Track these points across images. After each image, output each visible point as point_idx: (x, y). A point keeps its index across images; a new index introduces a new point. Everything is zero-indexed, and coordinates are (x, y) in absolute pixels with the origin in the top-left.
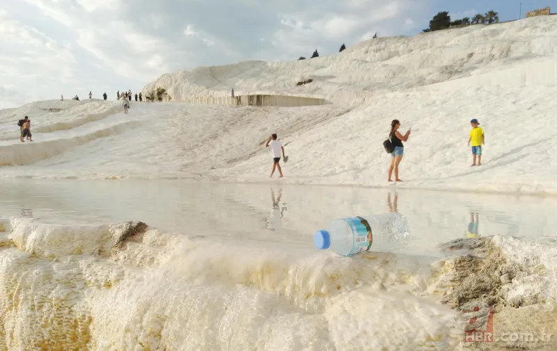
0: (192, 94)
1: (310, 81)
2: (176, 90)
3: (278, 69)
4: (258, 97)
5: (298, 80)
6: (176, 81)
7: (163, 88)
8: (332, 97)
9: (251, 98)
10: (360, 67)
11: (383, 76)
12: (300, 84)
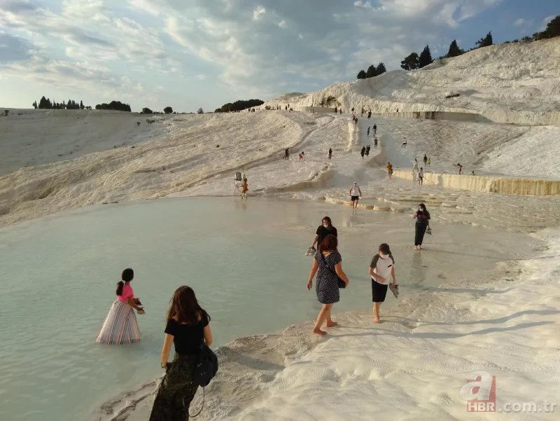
0: (359, 102)
1: (458, 95)
2: (346, 99)
3: (418, 79)
4: (433, 113)
5: (447, 94)
6: (345, 92)
7: (333, 96)
8: (485, 112)
9: (427, 113)
10: (497, 84)
11: (521, 96)
12: (449, 97)
